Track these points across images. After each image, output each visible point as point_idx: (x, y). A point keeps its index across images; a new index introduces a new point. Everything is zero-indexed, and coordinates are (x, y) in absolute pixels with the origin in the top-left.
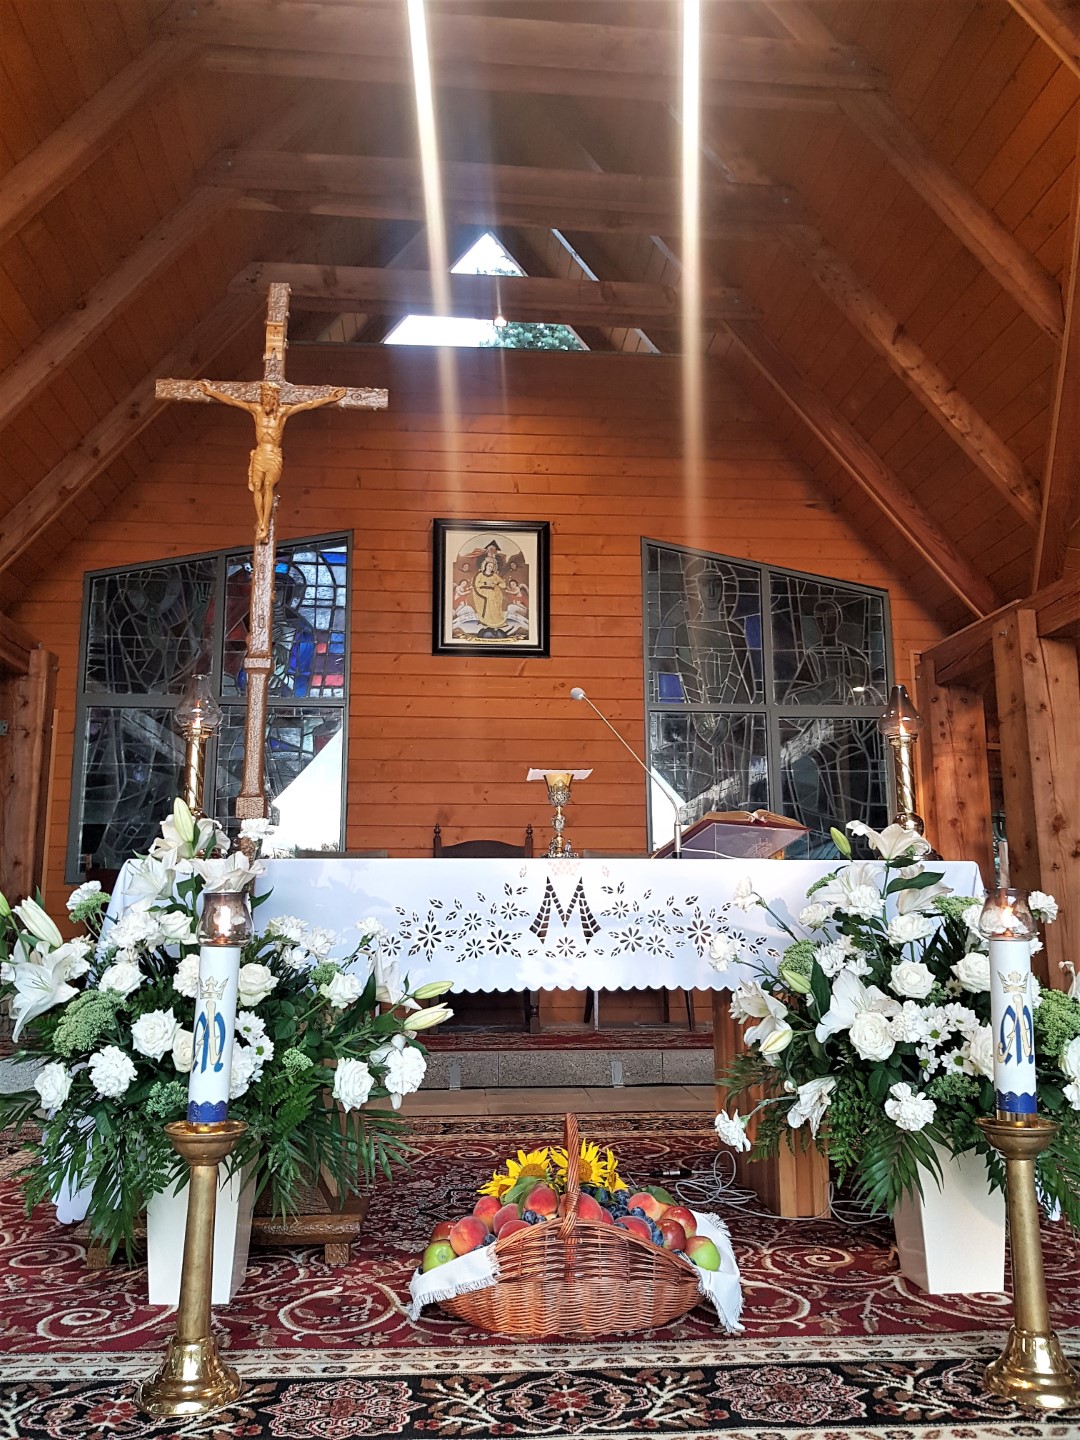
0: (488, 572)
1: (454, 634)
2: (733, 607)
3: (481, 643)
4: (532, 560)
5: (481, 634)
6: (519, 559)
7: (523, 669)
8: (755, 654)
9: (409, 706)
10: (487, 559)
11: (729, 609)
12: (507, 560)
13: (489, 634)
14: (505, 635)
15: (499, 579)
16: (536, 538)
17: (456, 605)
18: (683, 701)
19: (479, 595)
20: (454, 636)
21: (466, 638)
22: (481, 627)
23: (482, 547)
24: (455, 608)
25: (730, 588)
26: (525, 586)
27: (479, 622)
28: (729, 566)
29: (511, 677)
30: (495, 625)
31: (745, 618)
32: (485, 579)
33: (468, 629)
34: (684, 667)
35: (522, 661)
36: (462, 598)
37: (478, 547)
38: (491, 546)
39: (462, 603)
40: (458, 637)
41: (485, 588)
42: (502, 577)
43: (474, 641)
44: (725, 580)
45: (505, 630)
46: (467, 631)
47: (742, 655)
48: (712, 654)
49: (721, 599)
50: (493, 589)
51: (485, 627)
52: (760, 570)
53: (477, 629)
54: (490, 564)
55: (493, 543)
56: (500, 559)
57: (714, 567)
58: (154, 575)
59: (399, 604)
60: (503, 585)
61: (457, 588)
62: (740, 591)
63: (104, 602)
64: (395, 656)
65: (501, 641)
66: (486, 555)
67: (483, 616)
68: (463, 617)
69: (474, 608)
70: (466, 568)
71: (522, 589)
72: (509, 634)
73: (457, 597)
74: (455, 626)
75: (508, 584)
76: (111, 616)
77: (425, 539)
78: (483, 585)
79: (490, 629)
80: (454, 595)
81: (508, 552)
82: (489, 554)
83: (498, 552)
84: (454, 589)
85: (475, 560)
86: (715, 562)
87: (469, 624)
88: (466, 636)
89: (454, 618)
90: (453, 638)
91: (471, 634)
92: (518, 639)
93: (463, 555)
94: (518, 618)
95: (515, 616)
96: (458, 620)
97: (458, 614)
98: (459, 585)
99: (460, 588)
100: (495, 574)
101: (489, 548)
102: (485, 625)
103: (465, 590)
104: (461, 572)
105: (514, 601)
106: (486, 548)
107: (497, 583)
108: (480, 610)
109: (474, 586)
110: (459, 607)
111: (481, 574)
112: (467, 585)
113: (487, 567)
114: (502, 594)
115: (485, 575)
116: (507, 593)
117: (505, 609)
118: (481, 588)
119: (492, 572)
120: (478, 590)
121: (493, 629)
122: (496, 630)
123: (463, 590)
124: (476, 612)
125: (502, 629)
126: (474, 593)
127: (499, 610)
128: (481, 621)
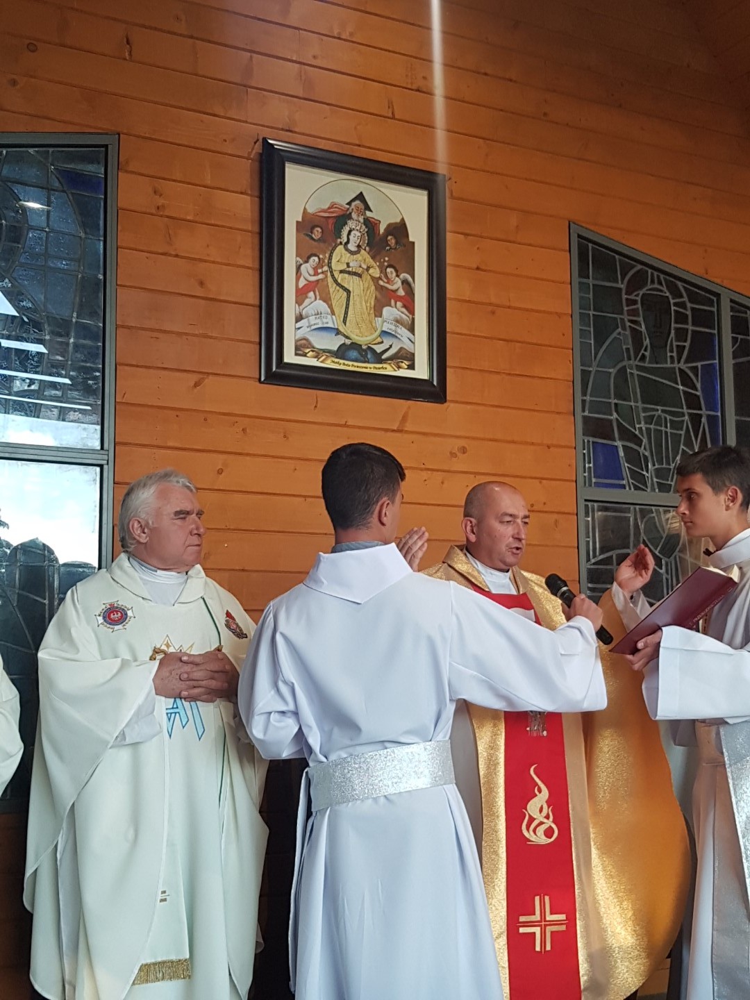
0: (352, 247)
1: (297, 348)
2: (684, 347)
3: (342, 367)
4: (418, 234)
5: (341, 353)
6: (399, 230)
7: (404, 419)
8: (712, 420)
9: (220, 472)
10: (351, 224)
11: (681, 349)
12: (382, 231)
13: (354, 354)
14: (378, 358)
15: (370, 261)
16: (425, 198)
17: (301, 295)
18: (623, 487)
19: (338, 284)
20: (299, 350)
21: (317, 357)
22: (341, 340)
23: (343, 201)
24: (299, 302)
25: (681, 318)
26: (410, 279)
27: (338, 332)
28: (680, 284)
29: (386, 430)
30: (363, 339)
31: (699, 364)
32: (347, 257)
33: (320, 341)
34: (626, 435)
35: (402, 405)
36: (311, 286)
37: (336, 200)
38: (358, 202)
39: (311, 294)
40: (305, 355)
41: (349, 273)
42: (373, 258)
43: (330, 364)
44: (675, 304)
45: (379, 349)
46: (318, 346)
47: (696, 419)
48: (659, 416)
49: (670, 333)
50: (360, 276)
51: (348, 342)
52: (718, 295)
53: (334, 343)
54: (354, 233)
55: (360, 197)
56: (371, 225)
57: (660, 283)
60: (375, 272)
61: (303, 267)
62: (694, 324)
64: (195, 377)
65: (371, 368)
66: (349, 217)
67: (345, 322)
68: (312, 320)
69: (330, 307)
70: (317, 233)
71: (405, 282)
72: (384, 357)
73: (302, 283)
74: (300, 334)
75: (383, 270)
77: (244, 172)
78: (344, 267)
79: (355, 346)
81: (384, 218)
82: (354, 215)
83: (368, 214)
84: (298, 268)
85: (331, 221)
86: (662, 276)
87: (324, 334)
88: (318, 353)
89: (297, 321)
90: (296, 354)
91: (324, 351)
92: (399, 367)
93: (311, 210)
94: (399, 331)
95: (393, 328)
96: (303, 323)
97: (304, 313)
98: (307, 262)
99: (307, 268)
100: (363, 252)
101: (353, 204)
102: (347, 337)
103: (316, 274)
104: (307, 238)
105: (393, 302)
106: (349, 204)
107: (365, 267)
108: (340, 312)
109: (330, 267)
110: (307, 301)
111: (340, 248)
112: (320, 265)
113: (351, 237)
114: (373, 288)
115: (347, 250)
116: (382, 286)
117: (379, 314)
118: (341, 272)
119: (359, 246)
120: (336, 274)
121: (361, 345)
122: (364, 347)
123: (312, 272)
124: (333, 313)
125: (374, 347)
126: (330, 279)
127: (369, 314)
128: (341, 329)
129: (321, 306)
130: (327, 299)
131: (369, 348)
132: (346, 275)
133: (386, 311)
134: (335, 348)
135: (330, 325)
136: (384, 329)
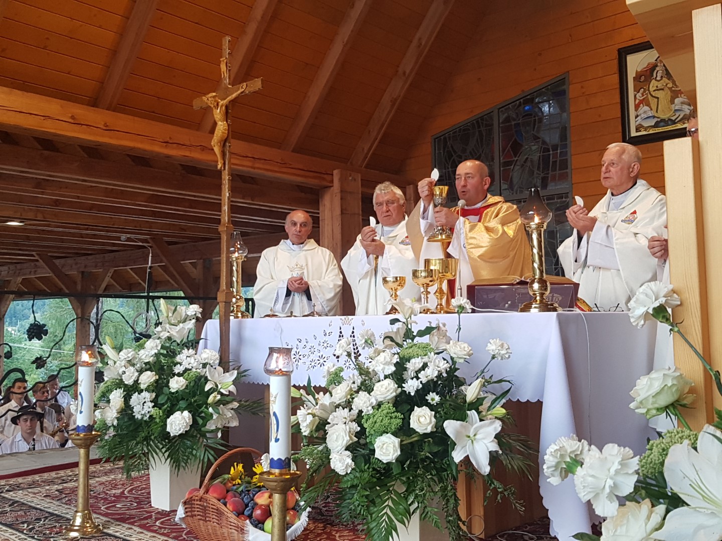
0: (658, 78)
1: (637, 129)
3: (657, 131)
5: (656, 125)
10: (658, 69)
13: (662, 124)
14: (674, 122)
15: (667, 81)
19: (653, 96)
20: (637, 130)
22: (656, 120)
23: (653, 60)
24: (636, 110)
27: (654, 117)
30: (665, 116)
32: (656, 84)
33: (646, 124)
36: (641, 102)
37: (651, 61)
38: (660, 58)
39: (642, 105)
40: (640, 131)
41: (658, 90)
42: (669, 79)
43: (651, 132)
46: (646, 125)
50: (663, 89)
51: (659, 120)
53: (652, 122)
54: (659, 72)
58: (464, 130)
59: (600, 116)
60: (670, 85)
61: (637, 96)
63: (442, 151)
65: (670, 128)
66: (657, 66)
67: (657, 112)
68: (642, 116)
69: (650, 107)
72: (676, 121)
73: (637, 101)
74: (638, 123)
76: (446, 159)
78: (655, 88)
79: (663, 120)
80: (635, 101)
82: (659, 64)
84: (635, 96)
85: (649, 71)
87: (648, 120)
88: (646, 129)
89: (636, 118)
90: (636, 132)
91: (649, 127)
92: (684, 123)
93: (639, 70)
94: (683, 107)
95: (680, 106)
96: (639, 118)
97: (639, 114)
98: (638, 92)
99: (639, 95)
100: (664, 78)
101: (658, 60)
102: (658, 118)
103: (643, 95)
104: (639, 83)
105: (679, 95)
106: (656, 60)
107: (665, 84)
108: (654, 108)
109: (649, 91)
110: (640, 109)
111: (653, 81)
112: (644, 91)
113: (658, 74)
114: (669, 92)
115: (656, 80)
116: (674, 90)
117: (672, 102)
118: (654, 91)
119: (662, 77)
120: (652, 93)
121: (665, 120)
122: (667, 120)
123: (641, 95)
124: (651, 110)
125: (672, 118)
126: (649, 96)
127: (668, 104)
128: (656, 115)
129: (646, 108)
130: (648, 105)
131: (670, 120)
132: (657, 92)
133: (677, 101)
134: (653, 124)
135: (651, 115)
136: (676, 108)
